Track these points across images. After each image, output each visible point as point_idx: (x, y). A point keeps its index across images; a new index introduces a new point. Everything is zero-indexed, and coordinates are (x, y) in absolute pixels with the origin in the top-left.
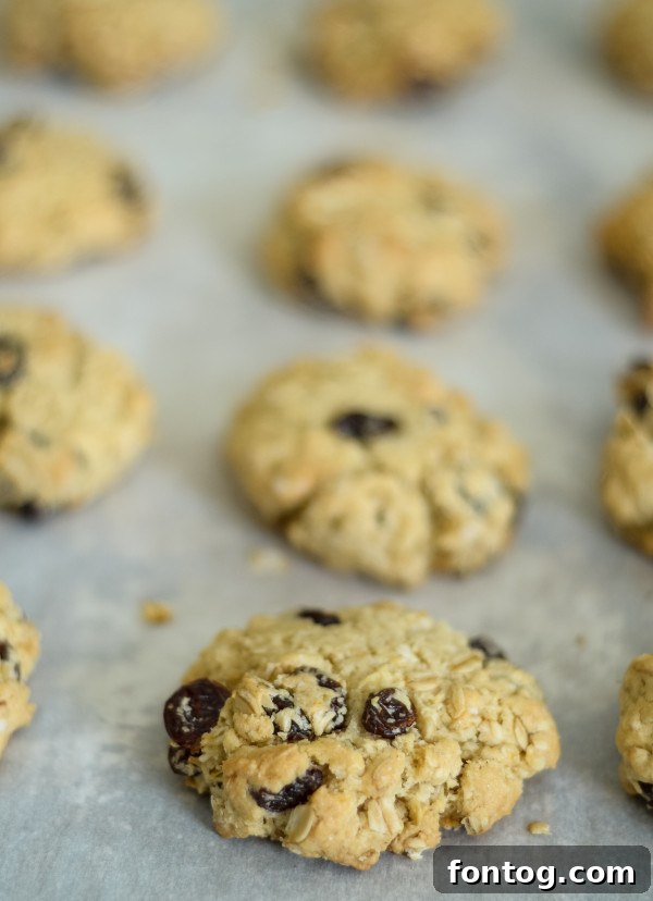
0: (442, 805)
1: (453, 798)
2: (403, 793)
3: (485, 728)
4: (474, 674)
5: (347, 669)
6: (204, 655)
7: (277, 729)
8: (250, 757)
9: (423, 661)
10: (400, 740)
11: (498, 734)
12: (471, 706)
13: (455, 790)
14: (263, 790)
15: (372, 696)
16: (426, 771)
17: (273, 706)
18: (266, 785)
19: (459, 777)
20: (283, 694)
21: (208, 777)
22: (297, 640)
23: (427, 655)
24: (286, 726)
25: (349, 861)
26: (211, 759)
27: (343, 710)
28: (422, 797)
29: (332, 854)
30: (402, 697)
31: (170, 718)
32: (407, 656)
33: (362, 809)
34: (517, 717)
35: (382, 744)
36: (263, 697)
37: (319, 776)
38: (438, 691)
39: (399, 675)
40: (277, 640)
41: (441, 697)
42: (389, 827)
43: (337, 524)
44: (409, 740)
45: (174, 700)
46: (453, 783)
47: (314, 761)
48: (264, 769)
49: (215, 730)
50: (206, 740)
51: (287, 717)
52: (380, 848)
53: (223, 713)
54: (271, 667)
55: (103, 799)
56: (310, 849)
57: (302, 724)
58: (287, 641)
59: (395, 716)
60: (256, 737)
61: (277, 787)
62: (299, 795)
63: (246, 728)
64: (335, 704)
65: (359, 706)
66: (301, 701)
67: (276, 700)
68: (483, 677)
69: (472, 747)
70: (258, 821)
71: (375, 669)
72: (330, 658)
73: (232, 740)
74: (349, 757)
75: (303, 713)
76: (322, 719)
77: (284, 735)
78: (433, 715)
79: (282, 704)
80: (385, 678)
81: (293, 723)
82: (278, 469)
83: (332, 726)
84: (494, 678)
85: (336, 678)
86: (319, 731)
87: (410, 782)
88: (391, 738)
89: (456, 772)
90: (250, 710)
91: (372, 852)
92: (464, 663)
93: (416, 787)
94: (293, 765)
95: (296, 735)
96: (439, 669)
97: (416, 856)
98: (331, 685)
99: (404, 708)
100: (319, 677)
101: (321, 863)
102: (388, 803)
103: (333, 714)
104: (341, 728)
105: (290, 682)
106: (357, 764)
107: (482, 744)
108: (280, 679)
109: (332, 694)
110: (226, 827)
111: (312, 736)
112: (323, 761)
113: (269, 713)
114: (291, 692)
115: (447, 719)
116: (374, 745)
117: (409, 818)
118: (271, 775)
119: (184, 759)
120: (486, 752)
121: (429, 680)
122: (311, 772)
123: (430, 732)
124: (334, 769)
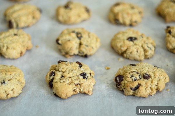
0: (156, 88)
1: (157, 87)
2: (150, 87)
3: (159, 77)
4: (156, 70)
5: (139, 71)
6: (118, 72)
7: (132, 80)
8: (130, 84)
9: (149, 69)
10: (149, 79)
11: (161, 77)
12: (157, 74)
13: (157, 86)
14: (132, 88)
15: (144, 74)
16: (153, 83)
17: (131, 77)
18: (132, 87)
19: (157, 84)
20: (132, 75)
21: (123, 88)
22: (131, 68)
23: (150, 68)
24: (133, 79)
25: (144, 96)
26: (123, 85)
27: (140, 76)
28: (153, 87)
29: (142, 96)
30: (148, 74)
31: (116, 80)
32: (147, 69)
33: (146, 89)
34: (163, 75)
35: (147, 80)
36: (129, 76)
37: (139, 85)
38: (152, 73)
39: (147, 71)
40: (128, 68)
41: (153, 73)
42: (149, 91)
43: (131, 53)
44: (150, 79)
45: (116, 78)
46: (157, 85)
47: (138, 83)
49: (123, 81)
50: (122, 82)
51: (133, 78)
53: (124, 79)
54: (129, 72)
55: (108, 93)
56: (139, 95)
57: (135, 79)
58: (130, 68)
59: (148, 76)
60: (130, 81)
61: (134, 87)
62: (137, 88)
63: (128, 80)
64: (139, 76)
65: (142, 76)
66: (135, 76)
67: (131, 76)
68: (158, 70)
69: (158, 80)
70: (131, 92)
71: (143, 71)
72: (136, 70)
73: (126, 82)
74: (143, 82)
75: (135, 77)
76: (138, 78)
77: (133, 80)
78: (152, 75)
79: (132, 76)
80: (145, 71)
81: (134, 79)
82: (121, 46)
83: (139, 78)
84: (159, 70)
85: (138, 72)
86: (138, 79)
87: (151, 85)
88: (148, 79)
89: (157, 83)
90: (128, 77)
91: (147, 95)
92: (155, 69)
93: (152, 85)
94: (136, 84)
95: (135, 80)
96: (152, 70)
97: (153, 95)
98: (138, 73)
99: (149, 75)
100: (136, 72)
101: (140, 97)
102: (149, 88)
103: (139, 77)
104: (141, 79)
105: (132, 73)
107: (159, 79)
108: (131, 73)
109: (138, 74)
110: (126, 94)
111: (137, 80)
112: (140, 83)
113: (130, 78)
114: (133, 75)
115: (154, 76)
116: (146, 80)
117: (152, 90)
118: (133, 86)
119: (119, 86)
120: (160, 80)
121: (151, 71)
122: (138, 85)
123: (153, 78)
124: (141, 84)
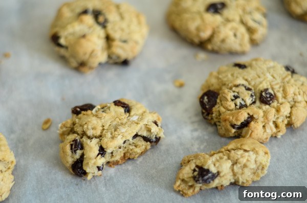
0: (286, 122)
1: (289, 119)
2: (274, 120)
3: (296, 97)
4: (290, 80)
5: (253, 83)
7: (236, 105)
8: (229, 115)
9: (274, 77)
10: (272, 104)
11: (300, 98)
12: (291, 91)
13: (289, 117)
14: (235, 125)
15: (262, 92)
16: (281, 113)
17: (233, 98)
18: (236, 123)
19: (291, 113)
20: (236, 94)
21: (215, 120)
22: (235, 75)
23: (275, 75)
24: (238, 104)
25: (261, 141)
26: (216, 115)
27: (254, 97)
28: (280, 121)
30: (270, 91)
31: (202, 103)
32: (270, 77)
33: (264, 126)
34: (304, 92)
35: (267, 106)
36: (230, 95)
37: (251, 118)
38: (280, 87)
39: (268, 84)
40: (229, 76)
41: (281, 89)
42: (272, 131)
44: (275, 104)
45: (202, 97)
46: (288, 115)
47: (249, 114)
48: (234, 118)
49: (217, 106)
50: (214, 109)
51: (238, 101)
52: (269, 137)
53: (218, 101)
54: (230, 85)
57: (243, 103)
58: (232, 75)
59: (270, 97)
60: (230, 108)
61: (239, 123)
62: (246, 124)
63: (227, 106)
64: (252, 96)
65: (258, 95)
66: (242, 96)
67: (234, 96)
68: (292, 81)
69: (292, 103)
70: (233, 133)
71: (261, 83)
72: (246, 80)
73: (222, 109)
74: (258, 111)
75: (243, 100)
76: (249, 101)
77: (238, 107)
78: (280, 95)
79: (236, 97)
80: (264, 85)
81: (240, 103)
83: (251, 102)
84: (296, 81)
85: (250, 87)
86: (248, 104)
87: (276, 116)
88: (269, 104)
89: (289, 112)
90: (227, 100)
91: (267, 138)
92: (286, 77)
93: (278, 118)
94: (243, 116)
95: (242, 107)
96: (279, 80)
97: (279, 137)
98: (249, 89)
99: (271, 95)
100: (245, 87)
102: (271, 124)
103: (251, 99)
104: (254, 103)
105: (237, 90)
106: (261, 114)
107: (295, 102)
108: (234, 89)
109: (250, 92)
110: (223, 134)
111: (246, 106)
113: (232, 100)
114: (238, 93)
115: (284, 95)
117: (277, 126)
118: (237, 120)
119: (208, 115)
120: (297, 104)
121: (277, 84)
122: (248, 118)
123: (281, 100)
124: (255, 116)
